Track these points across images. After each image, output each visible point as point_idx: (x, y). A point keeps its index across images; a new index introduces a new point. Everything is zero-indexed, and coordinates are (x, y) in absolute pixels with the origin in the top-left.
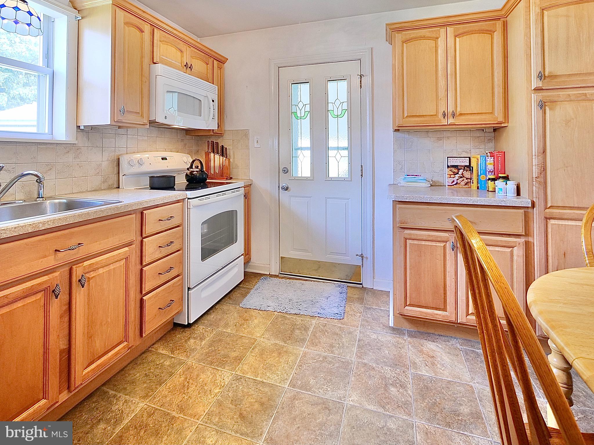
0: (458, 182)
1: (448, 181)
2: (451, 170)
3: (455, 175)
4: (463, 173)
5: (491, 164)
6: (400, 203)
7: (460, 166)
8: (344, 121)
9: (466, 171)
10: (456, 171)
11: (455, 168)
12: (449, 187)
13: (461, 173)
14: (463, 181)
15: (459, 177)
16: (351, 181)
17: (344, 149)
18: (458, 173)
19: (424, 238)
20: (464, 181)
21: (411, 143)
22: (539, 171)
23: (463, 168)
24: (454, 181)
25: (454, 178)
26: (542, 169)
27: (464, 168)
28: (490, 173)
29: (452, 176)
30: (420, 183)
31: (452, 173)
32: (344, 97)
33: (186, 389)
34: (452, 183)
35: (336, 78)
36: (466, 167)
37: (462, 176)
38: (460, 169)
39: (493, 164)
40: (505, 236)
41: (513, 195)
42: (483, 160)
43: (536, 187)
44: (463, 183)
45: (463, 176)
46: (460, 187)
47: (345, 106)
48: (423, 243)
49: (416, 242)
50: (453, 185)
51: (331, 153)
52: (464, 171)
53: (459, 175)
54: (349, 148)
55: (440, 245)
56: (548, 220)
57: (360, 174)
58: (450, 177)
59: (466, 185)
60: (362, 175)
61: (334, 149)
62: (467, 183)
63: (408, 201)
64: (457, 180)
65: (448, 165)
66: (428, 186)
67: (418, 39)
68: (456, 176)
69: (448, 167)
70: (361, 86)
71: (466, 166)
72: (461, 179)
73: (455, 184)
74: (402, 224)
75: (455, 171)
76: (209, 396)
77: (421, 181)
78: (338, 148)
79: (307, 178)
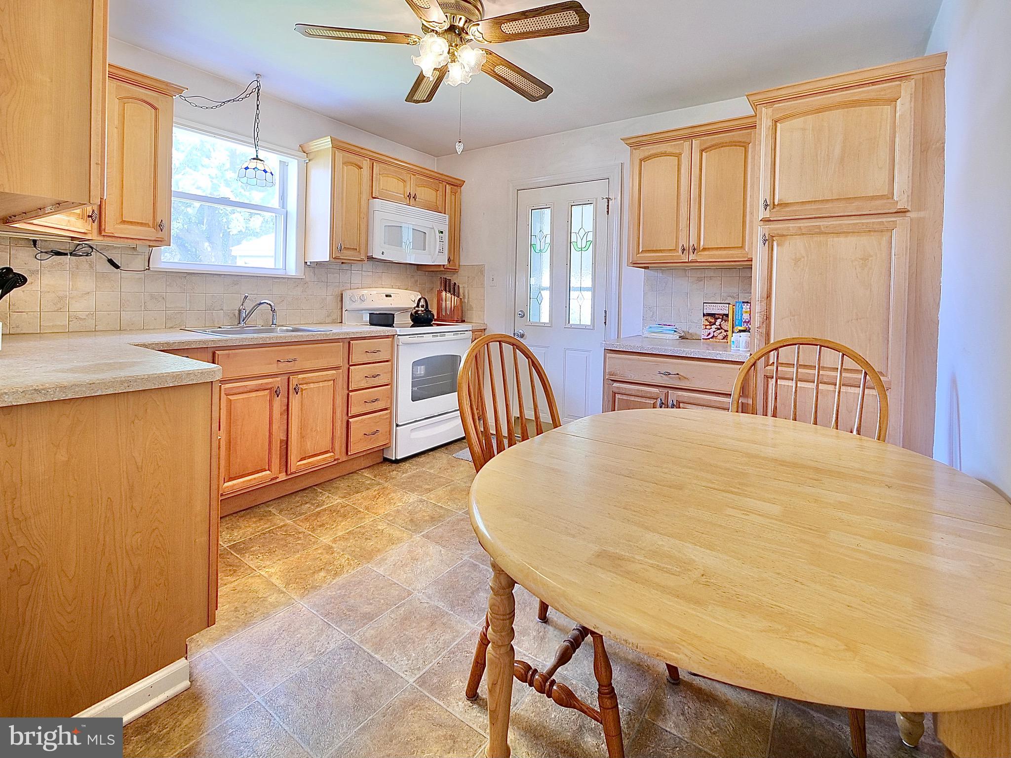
0: (715, 335)
1: (704, 333)
2: (706, 320)
3: (711, 325)
4: (722, 323)
5: (746, 312)
6: (611, 352)
7: (717, 314)
8: (588, 255)
9: (725, 321)
10: (713, 321)
11: (712, 316)
12: (704, 340)
13: (719, 324)
14: (720, 333)
15: (716, 329)
16: (593, 329)
17: (587, 289)
18: (714, 324)
19: (633, 393)
20: (722, 334)
21: (664, 284)
22: (761, 320)
23: (721, 317)
24: (709, 334)
25: (710, 329)
26: (765, 318)
27: (723, 317)
28: (745, 324)
29: (708, 327)
30: (667, 335)
31: (708, 324)
32: (589, 226)
33: (375, 499)
34: (707, 336)
35: (583, 201)
36: (724, 317)
37: (719, 327)
38: (718, 319)
39: (749, 312)
40: (722, 396)
41: (745, 350)
42: (740, 307)
43: (757, 339)
44: (720, 337)
45: (721, 327)
46: (716, 342)
47: (590, 237)
48: (632, 398)
49: (625, 397)
50: (709, 339)
51: (573, 294)
52: (722, 321)
53: (716, 327)
54: (593, 289)
55: (649, 402)
56: (769, 379)
57: (604, 321)
58: (706, 328)
59: (723, 339)
60: (605, 323)
61: (576, 289)
62: (725, 336)
63: (618, 349)
64: (714, 332)
65: (704, 314)
66: (675, 338)
67: (659, 155)
68: (712, 327)
69: (704, 315)
70: (608, 212)
71: (724, 314)
72: (719, 331)
73: (711, 338)
74: (611, 376)
75: (711, 320)
76: (392, 506)
77: (668, 332)
78: (581, 289)
79: (545, 323)
